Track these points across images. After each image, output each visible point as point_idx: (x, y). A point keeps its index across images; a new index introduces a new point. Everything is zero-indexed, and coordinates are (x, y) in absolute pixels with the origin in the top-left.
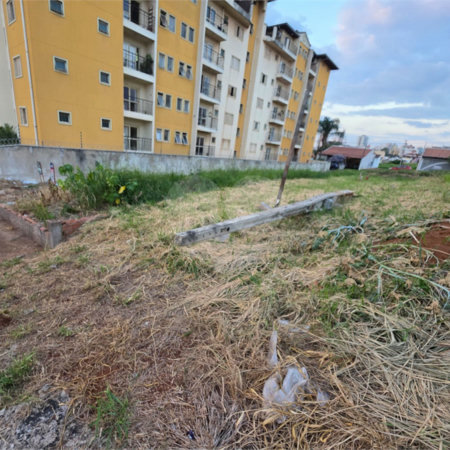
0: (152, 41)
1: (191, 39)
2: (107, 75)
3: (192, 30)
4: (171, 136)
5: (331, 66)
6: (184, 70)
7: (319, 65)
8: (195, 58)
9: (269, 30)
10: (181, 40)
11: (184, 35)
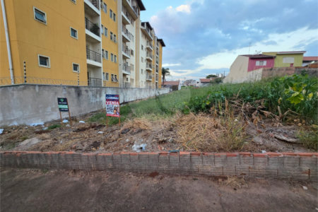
0: (99, 15)
1: (114, 20)
2: (75, 31)
3: (114, 15)
4: (110, 77)
5: (163, 45)
6: (113, 37)
7: (159, 44)
8: (117, 31)
9: (143, 24)
10: (110, 19)
11: (111, 16)
